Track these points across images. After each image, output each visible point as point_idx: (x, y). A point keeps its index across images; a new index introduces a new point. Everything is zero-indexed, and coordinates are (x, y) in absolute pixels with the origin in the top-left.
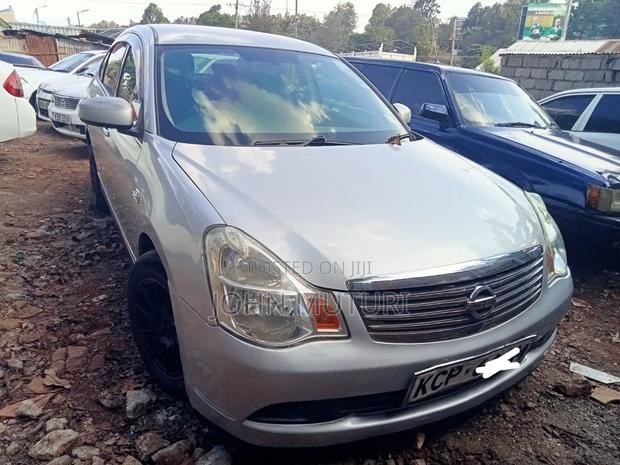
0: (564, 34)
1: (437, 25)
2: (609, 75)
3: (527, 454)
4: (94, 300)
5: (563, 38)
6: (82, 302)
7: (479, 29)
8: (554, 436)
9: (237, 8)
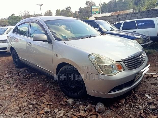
0: (101, 12)
1: (72, 13)
2: (118, 19)
3: (150, 89)
4: (38, 86)
5: (101, 13)
6: (36, 87)
7: (82, 13)
8: (153, 85)
9: (21, 14)
